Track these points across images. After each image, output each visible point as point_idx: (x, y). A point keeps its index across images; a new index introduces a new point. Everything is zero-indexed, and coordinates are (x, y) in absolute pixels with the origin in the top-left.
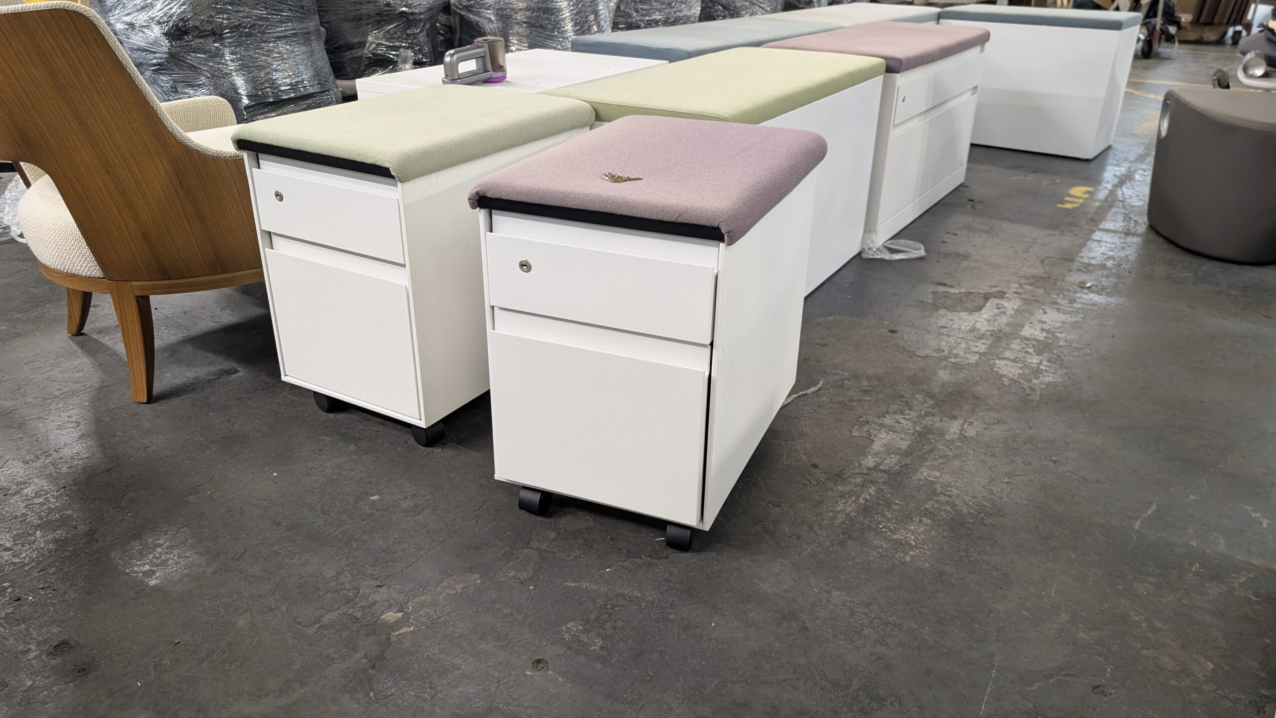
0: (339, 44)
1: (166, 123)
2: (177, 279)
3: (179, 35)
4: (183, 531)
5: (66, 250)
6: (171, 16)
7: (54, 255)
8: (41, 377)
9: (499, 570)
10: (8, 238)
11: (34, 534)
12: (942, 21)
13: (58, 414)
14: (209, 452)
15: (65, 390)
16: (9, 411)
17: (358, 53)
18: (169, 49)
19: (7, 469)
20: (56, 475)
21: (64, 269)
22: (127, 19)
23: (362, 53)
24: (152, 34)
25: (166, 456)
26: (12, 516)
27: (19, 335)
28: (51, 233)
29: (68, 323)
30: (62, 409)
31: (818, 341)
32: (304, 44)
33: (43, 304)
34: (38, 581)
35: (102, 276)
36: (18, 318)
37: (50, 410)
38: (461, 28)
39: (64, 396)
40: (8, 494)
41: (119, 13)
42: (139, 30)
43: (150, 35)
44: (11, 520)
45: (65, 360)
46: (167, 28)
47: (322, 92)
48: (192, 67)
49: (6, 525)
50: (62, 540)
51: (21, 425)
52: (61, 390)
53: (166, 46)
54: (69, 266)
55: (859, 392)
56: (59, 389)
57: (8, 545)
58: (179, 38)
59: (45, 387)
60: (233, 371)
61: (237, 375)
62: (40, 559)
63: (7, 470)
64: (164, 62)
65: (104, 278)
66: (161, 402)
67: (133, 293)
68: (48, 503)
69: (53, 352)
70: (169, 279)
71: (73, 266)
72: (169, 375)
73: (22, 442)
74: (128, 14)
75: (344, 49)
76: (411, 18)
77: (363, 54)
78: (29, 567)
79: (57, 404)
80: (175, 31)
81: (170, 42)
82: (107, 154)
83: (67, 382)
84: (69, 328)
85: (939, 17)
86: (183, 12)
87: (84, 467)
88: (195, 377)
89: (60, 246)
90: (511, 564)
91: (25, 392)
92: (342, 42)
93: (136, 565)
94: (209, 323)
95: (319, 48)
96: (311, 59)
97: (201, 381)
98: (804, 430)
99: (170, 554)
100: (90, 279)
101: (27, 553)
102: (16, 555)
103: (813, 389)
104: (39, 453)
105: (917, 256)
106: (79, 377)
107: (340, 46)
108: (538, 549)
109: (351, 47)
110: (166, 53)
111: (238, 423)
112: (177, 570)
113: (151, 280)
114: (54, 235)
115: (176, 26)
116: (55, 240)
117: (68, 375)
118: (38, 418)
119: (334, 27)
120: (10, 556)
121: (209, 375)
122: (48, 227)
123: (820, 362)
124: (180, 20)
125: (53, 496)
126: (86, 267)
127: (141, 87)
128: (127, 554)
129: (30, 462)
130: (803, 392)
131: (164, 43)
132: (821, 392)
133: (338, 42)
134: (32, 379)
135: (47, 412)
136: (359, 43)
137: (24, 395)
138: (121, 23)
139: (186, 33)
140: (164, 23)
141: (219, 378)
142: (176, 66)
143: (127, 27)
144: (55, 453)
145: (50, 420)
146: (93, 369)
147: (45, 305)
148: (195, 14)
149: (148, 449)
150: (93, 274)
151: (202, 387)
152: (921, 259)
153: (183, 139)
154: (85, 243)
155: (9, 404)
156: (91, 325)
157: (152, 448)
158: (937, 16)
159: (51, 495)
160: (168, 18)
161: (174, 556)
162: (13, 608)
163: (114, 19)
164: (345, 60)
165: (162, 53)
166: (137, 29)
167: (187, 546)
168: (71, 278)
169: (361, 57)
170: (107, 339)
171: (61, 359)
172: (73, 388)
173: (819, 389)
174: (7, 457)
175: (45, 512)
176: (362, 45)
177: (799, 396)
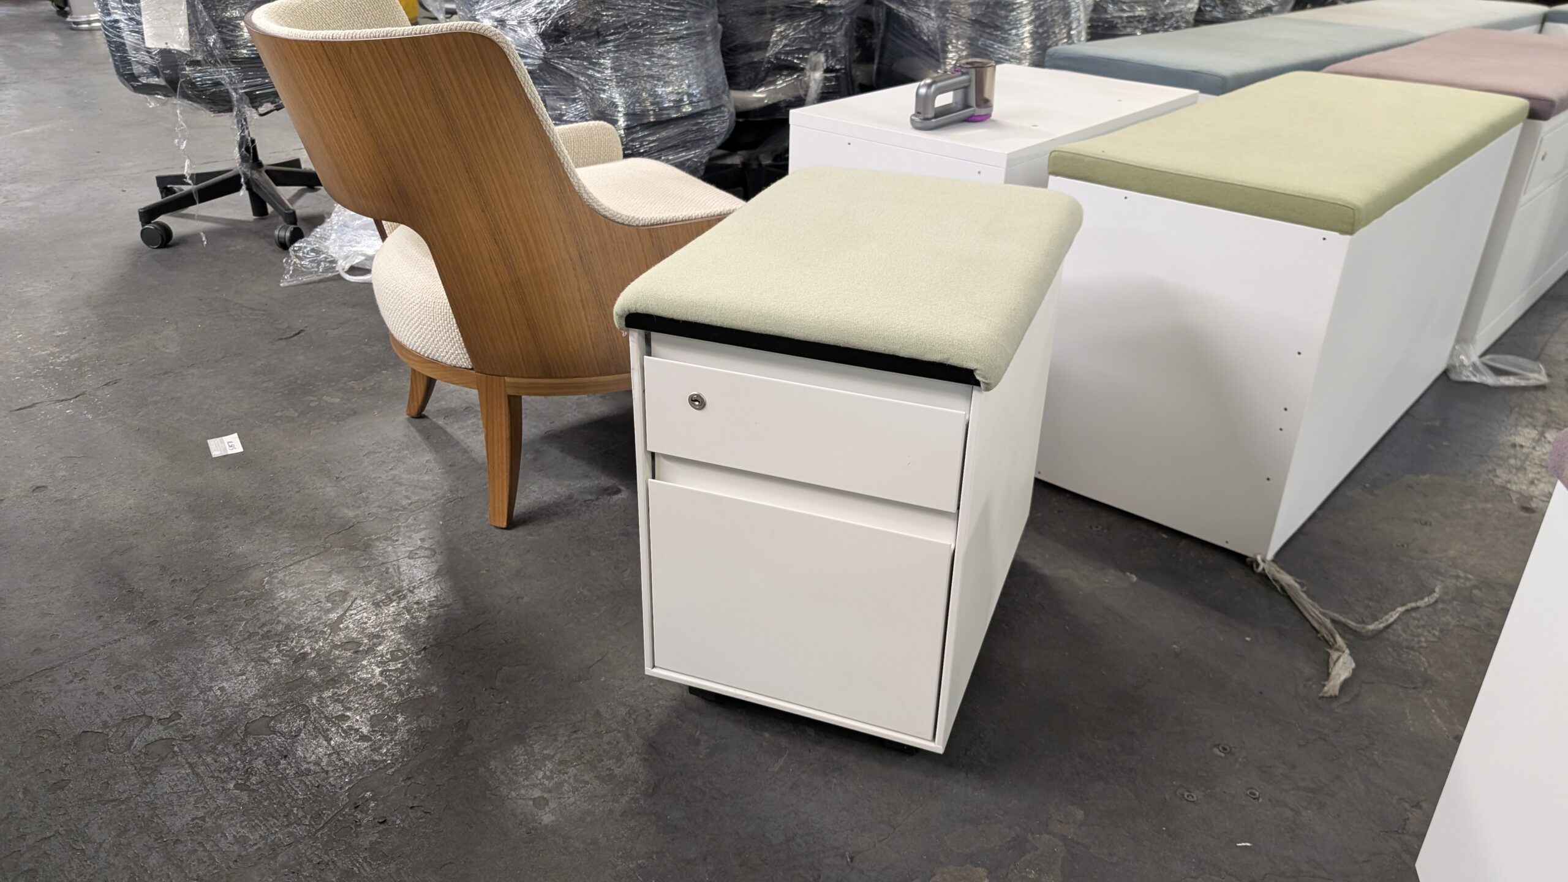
0: (734, 44)
1: (572, 180)
2: (562, 378)
3: (557, 36)
4: (575, 738)
5: (431, 331)
6: (550, 12)
7: (416, 335)
8: (384, 477)
9: (1012, 866)
10: (334, 274)
11: (393, 719)
12: (1549, 25)
13: (408, 534)
14: (596, 614)
15: (414, 498)
16: (351, 524)
17: (756, 57)
18: (544, 54)
19: (355, 611)
20: (413, 628)
21: (425, 352)
22: (497, 14)
23: (763, 57)
24: (525, 34)
25: (544, 614)
26: (366, 686)
27: (355, 413)
28: (416, 307)
29: (409, 403)
30: (413, 528)
31: (1415, 516)
32: (697, 48)
33: (379, 370)
34: (405, 795)
35: (470, 367)
36: (352, 388)
37: (399, 527)
38: (887, 25)
39: (412, 507)
40: (360, 651)
41: (488, 7)
42: (510, 28)
43: (523, 36)
44: (365, 692)
45: (411, 454)
46: (544, 27)
47: (713, 109)
48: (568, 77)
49: (360, 699)
50: (429, 732)
51: (367, 547)
52: (409, 499)
53: (541, 50)
54: (432, 351)
55: (1499, 611)
56: (407, 497)
57: (365, 730)
58: (558, 40)
59: (390, 493)
60: (614, 490)
61: (619, 496)
62: (406, 759)
63: (355, 614)
64: (536, 70)
65: (472, 369)
66: (530, 527)
67: (505, 390)
68: (406, 671)
69: (395, 441)
70: (551, 377)
71: (437, 351)
72: (534, 488)
73: (369, 573)
74: (499, 8)
75: (741, 51)
76: (829, 12)
77: (763, 59)
78: (393, 770)
79: (407, 520)
80: (552, 30)
81: (545, 44)
82: (498, 219)
83: (416, 486)
84: (409, 407)
85: (1545, 18)
86: (565, 8)
87: (446, 620)
88: (567, 495)
89: (424, 325)
90: (1028, 856)
91: (367, 498)
92: (737, 42)
93: (524, 787)
94: (576, 414)
95: (713, 50)
96: (706, 66)
97: (575, 502)
98: (1429, 672)
99: (563, 774)
100: (454, 369)
101: (389, 747)
102: (375, 749)
103: (1426, 599)
104: (390, 591)
105: (1532, 382)
106: (428, 481)
107: (736, 46)
108: (1063, 838)
109: (748, 48)
110: (540, 58)
111: (629, 570)
112: (574, 803)
113: (529, 377)
114: (418, 311)
115: (555, 24)
116: (419, 318)
117: (415, 477)
118: (386, 539)
119: (730, 22)
120: (369, 749)
121: (584, 492)
122: (412, 300)
123: (1426, 552)
124: (560, 17)
125: (412, 660)
126: (453, 354)
127: (548, 134)
128: (510, 766)
129: (381, 604)
130: (1413, 605)
131: (538, 45)
132: (1440, 606)
133: (734, 41)
134: (375, 478)
135: (395, 531)
136: (760, 43)
137: (366, 501)
138: (490, 18)
139: (565, 34)
140: (541, 20)
141: (597, 499)
142: (549, 74)
143: (496, 24)
144: (410, 594)
145: (400, 542)
146: (444, 470)
147: (381, 371)
148: (579, 10)
149: (520, 600)
150: (460, 364)
151: (578, 510)
152: (1542, 387)
153: (590, 201)
154: (455, 325)
155: (351, 514)
156: (437, 405)
157: (526, 599)
158: (1541, 18)
159: (410, 658)
160: (546, 15)
161: (569, 778)
162: (377, 835)
163: (481, 14)
164: (738, 65)
165: (535, 59)
166: (508, 27)
167: (584, 763)
168: (430, 365)
169: (760, 62)
170: (456, 427)
171: (406, 452)
172: (423, 497)
173: (1436, 602)
174: (354, 593)
175: (404, 685)
176: (764, 46)
177: (1407, 611)
